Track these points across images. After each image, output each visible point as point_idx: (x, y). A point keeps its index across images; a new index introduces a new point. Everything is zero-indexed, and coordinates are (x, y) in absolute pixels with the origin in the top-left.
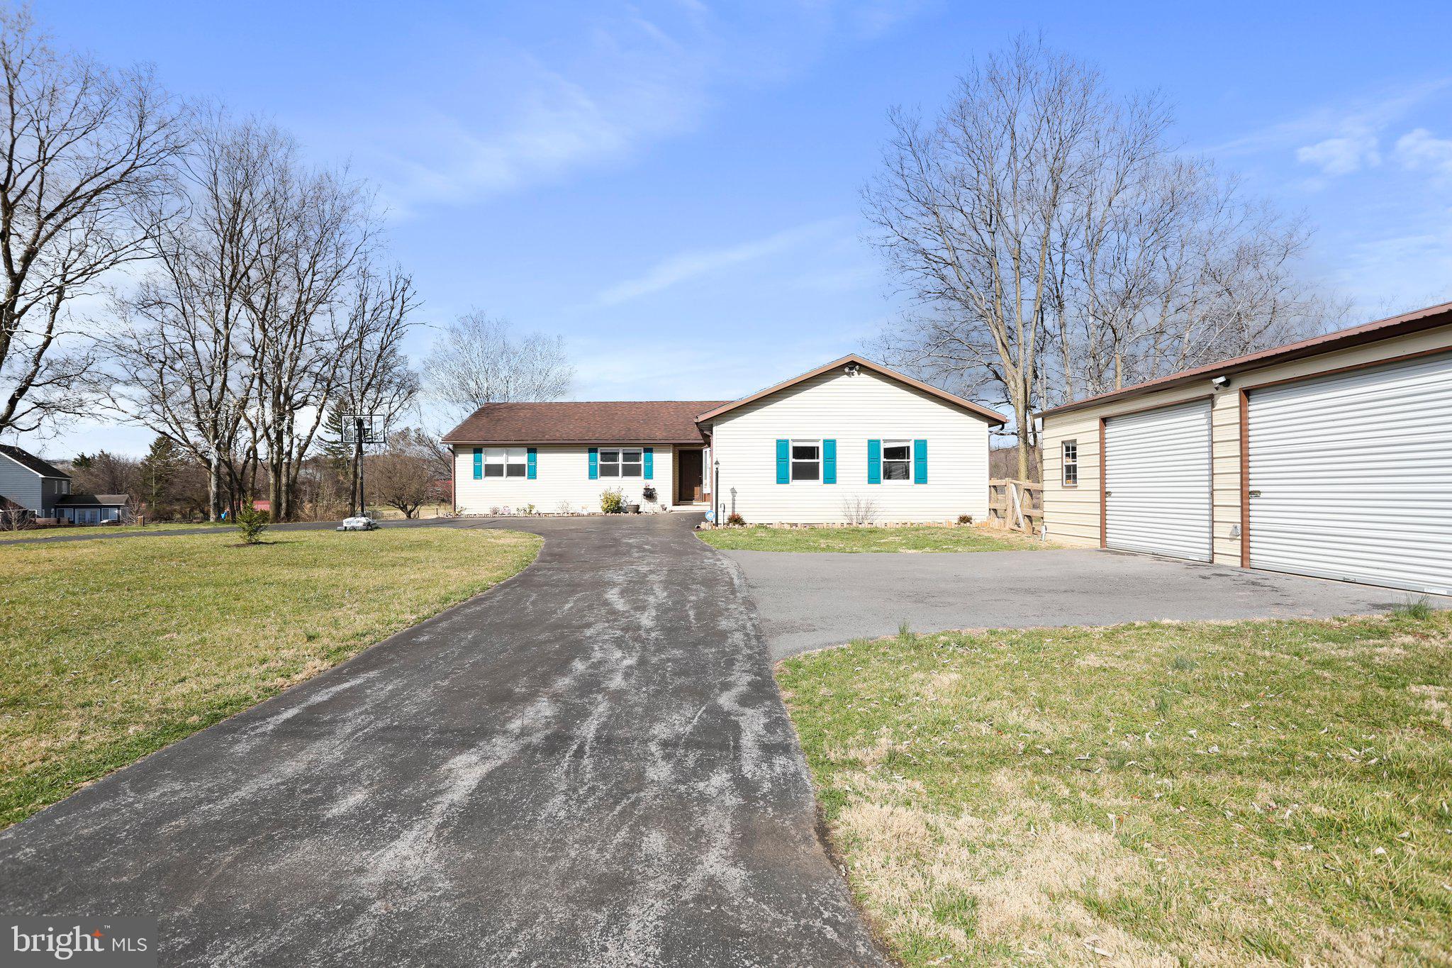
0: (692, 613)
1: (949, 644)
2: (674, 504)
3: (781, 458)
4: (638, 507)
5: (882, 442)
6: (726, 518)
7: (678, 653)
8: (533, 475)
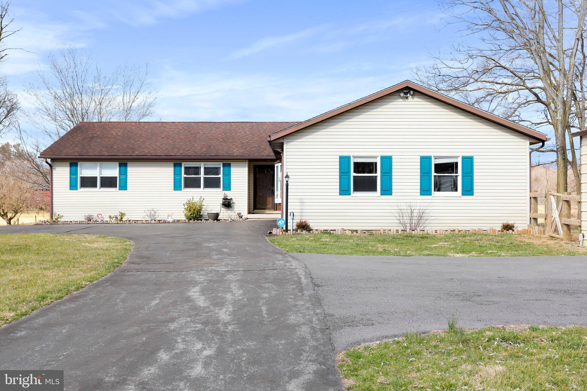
0: (264, 309)
1: (494, 339)
2: (249, 213)
3: (343, 173)
4: (217, 215)
5: (433, 159)
6: (295, 224)
7: (251, 344)
8: (124, 187)
